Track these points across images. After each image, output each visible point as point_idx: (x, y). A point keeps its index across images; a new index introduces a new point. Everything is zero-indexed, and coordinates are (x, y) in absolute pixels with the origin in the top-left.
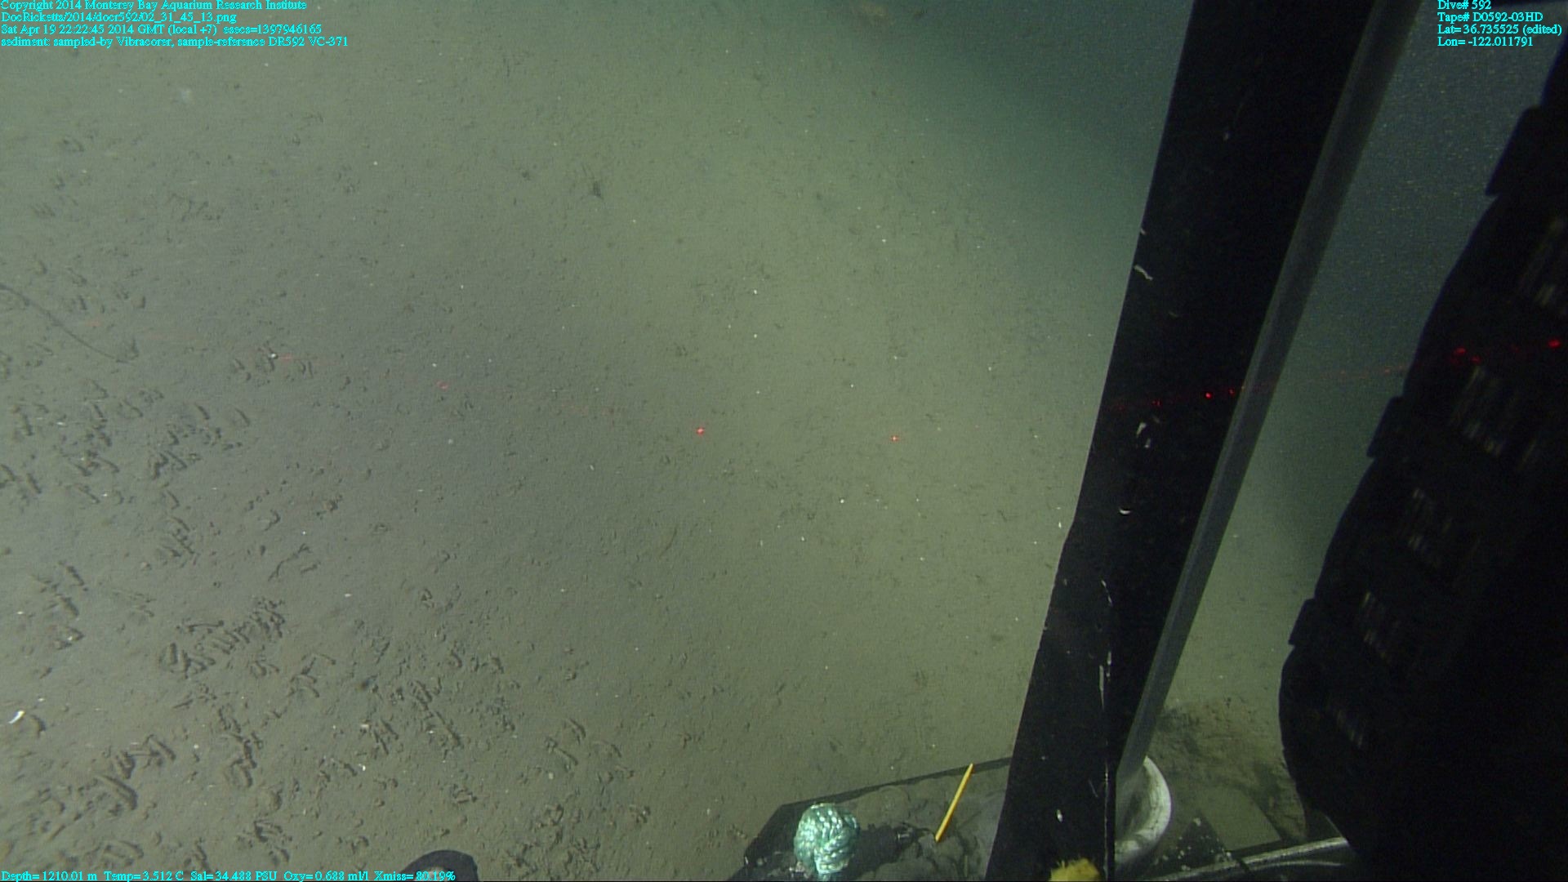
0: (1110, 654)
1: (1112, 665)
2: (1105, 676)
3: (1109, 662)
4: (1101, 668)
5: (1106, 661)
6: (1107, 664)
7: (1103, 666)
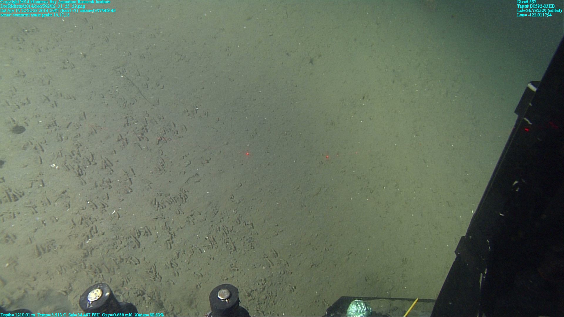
0: (486, 269)
1: (487, 274)
2: (483, 278)
3: (486, 273)
4: (482, 274)
5: (484, 272)
6: (485, 274)
7: (482, 273)
